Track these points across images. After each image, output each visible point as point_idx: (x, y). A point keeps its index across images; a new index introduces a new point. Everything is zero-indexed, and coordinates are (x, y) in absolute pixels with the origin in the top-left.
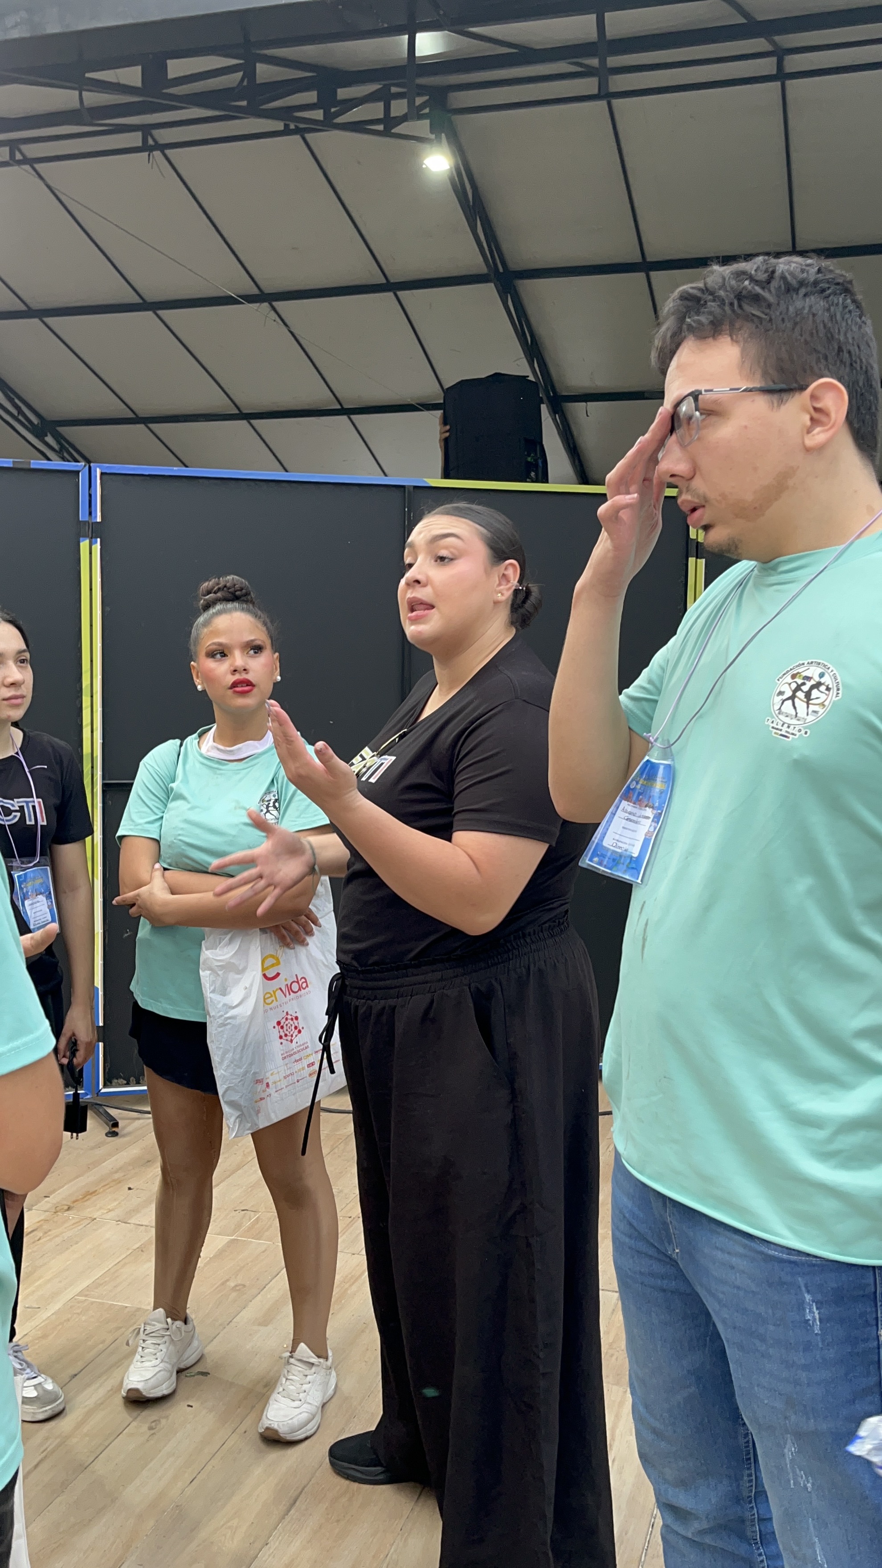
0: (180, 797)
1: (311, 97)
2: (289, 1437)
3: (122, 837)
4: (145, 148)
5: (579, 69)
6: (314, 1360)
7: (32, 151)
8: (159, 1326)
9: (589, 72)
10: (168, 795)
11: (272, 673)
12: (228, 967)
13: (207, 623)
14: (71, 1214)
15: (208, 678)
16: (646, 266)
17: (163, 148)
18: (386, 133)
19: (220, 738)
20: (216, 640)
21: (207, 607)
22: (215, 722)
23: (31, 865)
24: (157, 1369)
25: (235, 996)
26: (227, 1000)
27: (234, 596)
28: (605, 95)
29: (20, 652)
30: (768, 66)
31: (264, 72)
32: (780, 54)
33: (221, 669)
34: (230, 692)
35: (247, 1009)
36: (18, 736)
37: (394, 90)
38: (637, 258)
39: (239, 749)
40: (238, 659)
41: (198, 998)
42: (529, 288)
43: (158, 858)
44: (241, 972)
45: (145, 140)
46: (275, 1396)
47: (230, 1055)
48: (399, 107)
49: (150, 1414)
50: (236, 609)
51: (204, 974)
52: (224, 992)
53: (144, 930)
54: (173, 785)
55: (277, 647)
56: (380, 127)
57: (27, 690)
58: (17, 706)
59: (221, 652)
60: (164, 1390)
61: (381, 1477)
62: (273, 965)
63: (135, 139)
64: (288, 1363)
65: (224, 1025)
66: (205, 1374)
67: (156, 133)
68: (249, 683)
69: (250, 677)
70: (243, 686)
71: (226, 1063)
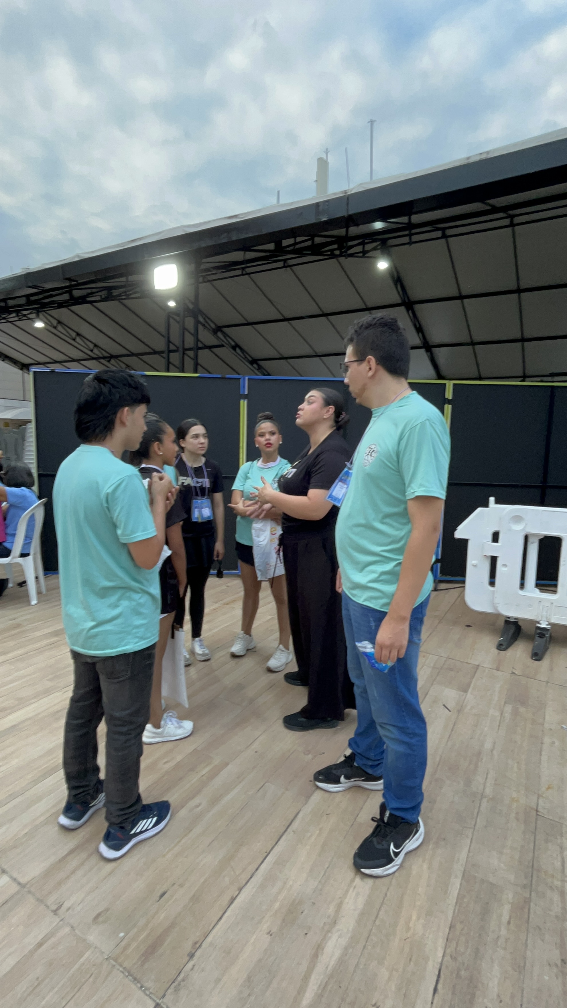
0: (249, 478)
1: (335, 246)
2: (274, 670)
3: (233, 490)
4: (284, 267)
5: (434, 229)
6: (284, 649)
7: (249, 270)
8: (242, 636)
9: (438, 229)
10: (246, 478)
11: (278, 442)
12: (260, 530)
13: (259, 426)
14: (228, 606)
15: (260, 443)
16: (461, 297)
17: (290, 266)
18: (363, 256)
19: (263, 461)
20: (261, 431)
21: (259, 422)
22: (261, 456)
23: (204, 498)
24: (240, 648)
25: (261, 538)
26: (259, 539)
27: (267, 418)
28: (444, 236)
29: (205, 434)
30: (507, 222)
31: (318, 240)
32: (512, 217)
33: (262, 440)
34: (265, 447)
35: (264, 543)
36: (203, 460)
37: (366, 241)
38: (457, 295)
39: (268, 465)
40: (267, 436)
41: (251, 539)
42: (417, 307)
43: (243, 497)
44: (264, 531)
45: (284, 264)
46: (272, 658)
47: (259, 556)
48: (368, 247)
49: (237, 660)
50: (267, 422)
51: (253, 531)
52: (258, 537)
53: (239, 518)
54: (248, 475)
55: (280, 432)
56: (361, 255)
57: (206, 445)
58: (203, 450)
59: (262, 435)
60: (241, 654)
61: (299, 684)
62: (274, 531)
63: (281, 264)
64: (277, 650)
65: (258, 547)
66: (256, 652)
67: (289, 261)
68: (270, 444)
69: (271, 442)
70: (269, 445)
71: (258, 558)
